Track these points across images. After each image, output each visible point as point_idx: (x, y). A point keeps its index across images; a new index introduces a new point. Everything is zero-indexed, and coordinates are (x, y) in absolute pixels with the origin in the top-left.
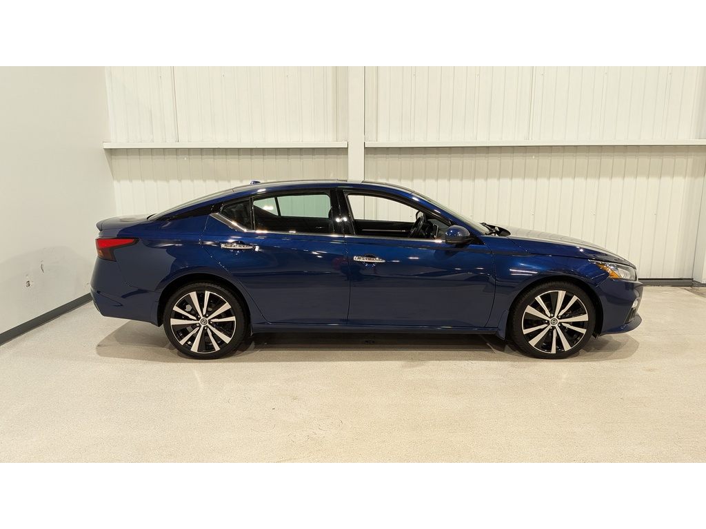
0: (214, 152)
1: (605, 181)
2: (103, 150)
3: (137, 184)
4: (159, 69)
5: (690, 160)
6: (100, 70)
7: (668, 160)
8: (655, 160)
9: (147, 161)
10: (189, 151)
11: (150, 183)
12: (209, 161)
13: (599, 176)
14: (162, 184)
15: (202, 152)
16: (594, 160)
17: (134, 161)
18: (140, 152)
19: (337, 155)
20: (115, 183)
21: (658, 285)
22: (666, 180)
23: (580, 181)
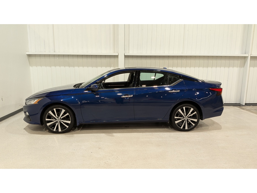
0: (68, 56)
1: (210, 69)
2: (26, 55)
3: (39, 68)
4: (48, 25)
5: (239, 62)
6: (25, 25)
7: (232, 61)
8: (227, 61)
9: (43, 59)
10: (59, 56)
11: (44, 68)
12: (66, 59)
13: (208, 66)
14: (48, 68)
15: (64, 56)
16: (206, 61)
17: (38, 59)
18: (40, 56)
19: (114, 58)
20: (31, 67)
21: (230, 106)
22: (231, 68)
23: (201, 69)
